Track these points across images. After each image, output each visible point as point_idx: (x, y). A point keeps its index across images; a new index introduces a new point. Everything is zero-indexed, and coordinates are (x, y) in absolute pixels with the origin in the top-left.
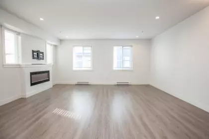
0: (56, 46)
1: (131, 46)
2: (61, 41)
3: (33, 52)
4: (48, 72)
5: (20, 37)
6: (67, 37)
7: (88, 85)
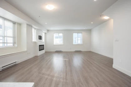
0: (45, 33)
1: (82, 33)
2: (48, 31)
3: (39, 36)
4: (43, 45)
5: (36, 30)
6: (52, 29)
7: (61, 52)
